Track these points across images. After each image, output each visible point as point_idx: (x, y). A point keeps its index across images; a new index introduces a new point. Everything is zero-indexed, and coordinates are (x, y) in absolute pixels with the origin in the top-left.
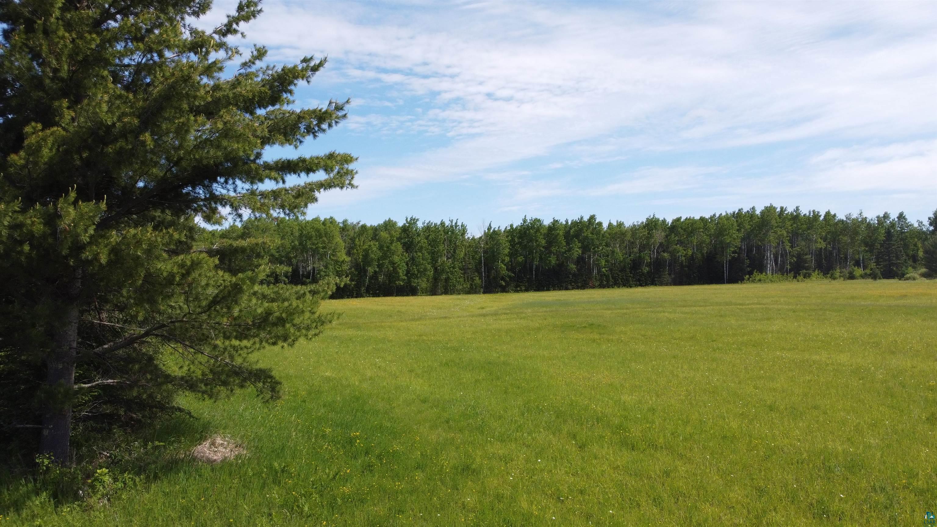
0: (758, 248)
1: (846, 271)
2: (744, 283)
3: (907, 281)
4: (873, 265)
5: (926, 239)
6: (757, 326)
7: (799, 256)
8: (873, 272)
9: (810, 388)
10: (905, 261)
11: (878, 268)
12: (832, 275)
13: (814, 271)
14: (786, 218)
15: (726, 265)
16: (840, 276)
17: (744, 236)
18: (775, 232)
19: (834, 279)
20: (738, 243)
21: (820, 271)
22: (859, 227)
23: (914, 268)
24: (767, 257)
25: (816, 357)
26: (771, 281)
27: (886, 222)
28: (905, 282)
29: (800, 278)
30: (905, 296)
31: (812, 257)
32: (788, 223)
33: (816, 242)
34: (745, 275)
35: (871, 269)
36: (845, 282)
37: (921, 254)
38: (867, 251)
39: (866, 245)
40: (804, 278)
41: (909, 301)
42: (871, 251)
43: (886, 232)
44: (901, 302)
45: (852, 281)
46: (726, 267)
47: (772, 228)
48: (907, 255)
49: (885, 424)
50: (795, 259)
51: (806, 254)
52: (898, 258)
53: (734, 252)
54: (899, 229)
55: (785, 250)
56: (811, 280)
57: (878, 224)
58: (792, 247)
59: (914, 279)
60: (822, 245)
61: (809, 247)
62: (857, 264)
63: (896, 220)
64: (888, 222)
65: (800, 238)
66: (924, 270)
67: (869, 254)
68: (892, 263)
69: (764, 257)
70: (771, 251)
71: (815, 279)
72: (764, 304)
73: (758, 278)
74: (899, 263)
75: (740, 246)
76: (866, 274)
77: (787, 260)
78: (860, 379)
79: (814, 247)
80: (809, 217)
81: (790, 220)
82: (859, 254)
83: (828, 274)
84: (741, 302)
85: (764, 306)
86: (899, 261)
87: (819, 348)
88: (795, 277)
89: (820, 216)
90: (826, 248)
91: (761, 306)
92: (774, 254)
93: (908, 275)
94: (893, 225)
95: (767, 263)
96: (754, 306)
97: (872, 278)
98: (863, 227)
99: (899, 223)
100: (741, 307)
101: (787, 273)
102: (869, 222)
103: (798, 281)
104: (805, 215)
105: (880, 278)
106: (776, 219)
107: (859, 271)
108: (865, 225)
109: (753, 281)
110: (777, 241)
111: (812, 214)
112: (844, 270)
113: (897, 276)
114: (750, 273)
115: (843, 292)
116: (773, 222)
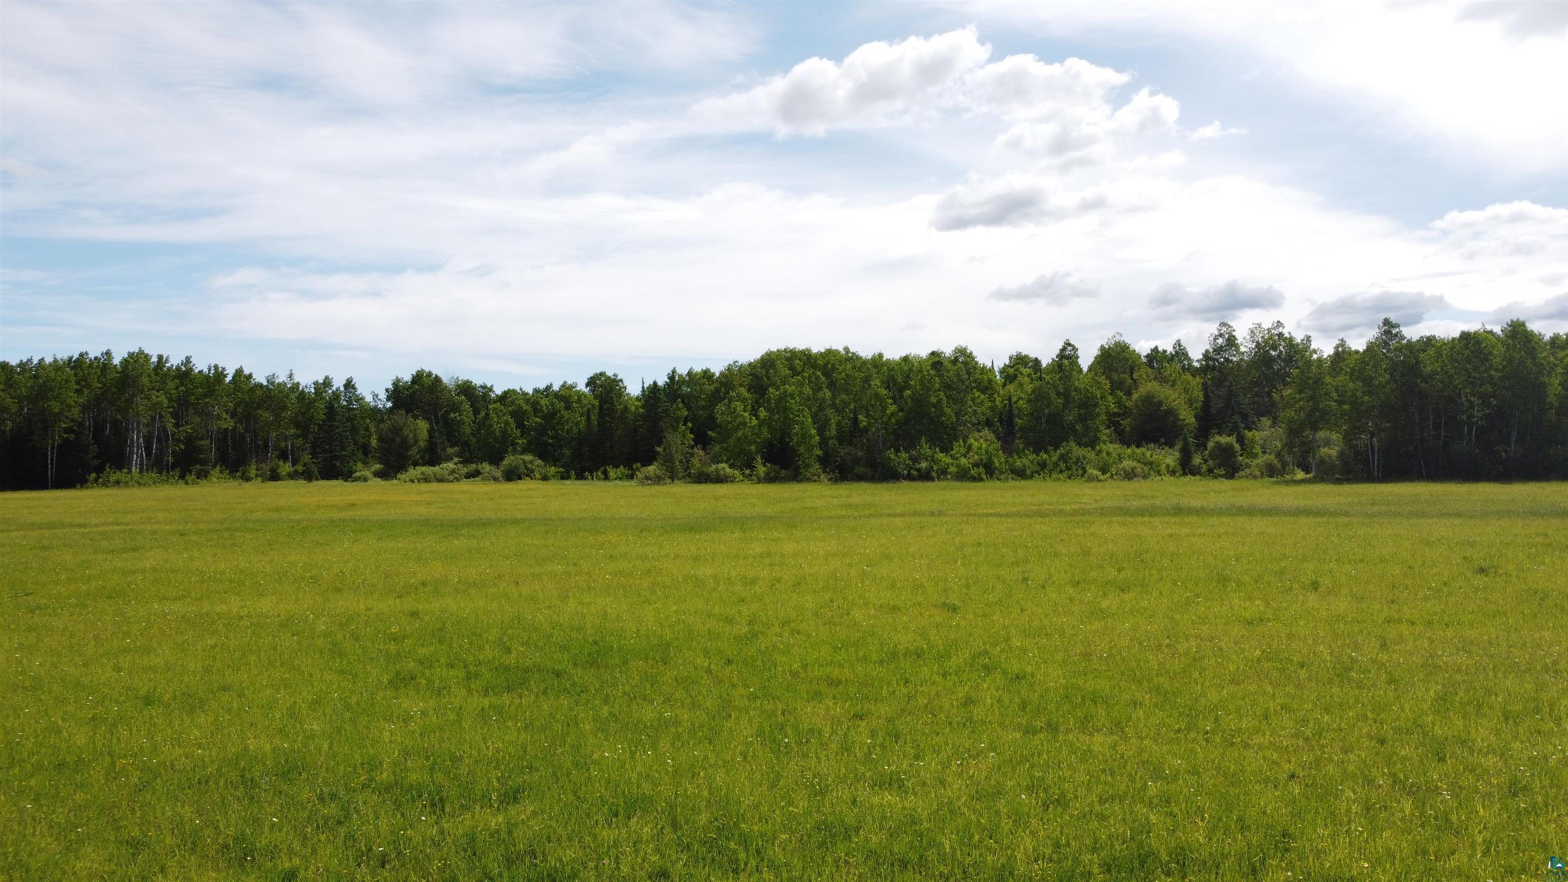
0: (116, 424)
1: (266, 467)
2: (87, 488)
3: (356, 483)
4: (307, 458)
5: (382, 421)
6: (114, 563)
7: (189, 441)
8: (308, 468)
9: (214, 658)
10: (353, 453)
11: (314, 463)
12: (244, 473)
13: (214, 466)
14: (166, 375)
15: (52, 453)
16: (257, 476)
17: (88, 401)
18: (148, 398)
19: (248, 479)
20: (76, 413)
21: (224, 468)
22: (287, 396)
23: (365, 463)
24: (132, 440)
25: (220, 608)
26: (139, 484)
27: (326, 392)
28: (353, 483)
29: (190, 478)
30: (354, 505)
31: (211, 444)
32: (171, 385)
33: (219, 417)
34: (91, 472)
35: (305, 465)
36: (264, 485)
37: (374, 442)
38: (298, 436)
39: (297, 425)
40: (198, 478)
41: (359, 513)
42: (304, 436)
43: (326, 407)
44: (349, 514)
45: (275, 483)
46: (52, 460)
47: (142, 392)
48: (356, 444)
49: (332, 699)
50: (183, 447)
51: (201, 439)
52: (343, 448)
53: (69, 430)
54: (345, 403)
55: (165, 431)
56: (209, 481)
57: (315, 393)
58: (177, 425)
59: (365, 480)
60: (228, 423)
61: (206, 426)
62: (283, 456)
63: (342, 389)
64: (330, 392)
65: (191, 411)
66: (378, 466)
67: (300, 441)
68: (336, 455)
69: (126, 441)
70: (139, 431)
71: (215, 479)
72: (127, 524)
73: (113, 478)
74: (344, 455)
75: (80, 420)
76: (296, 472)
77: (168, 448)
78: (293, 635)
79: (214, 426)
80: (207, 377)
81: (175, 377)
82: (286, 439)
83: (237, 471)
84: (82, 521)
85: (125, 527)
86: (344, 453)
87: (225, 593)
88: (182, 477)
89: (225, 376)
90: (234, 429)
91: (121, 527)
92: (144, 437)
93: (358, 474)
94: (336, 395)
95: (132, 453)
96: (107, 528)
97: (305, 479)
98: (293, 396)
99: (346, 395)
100: (83, 530)
101: (168, 470)
102: (303, 391)
103: (187, 484)
104: (201, 372)
105: (317, 479)
106: (149, 376)
107: (286, 468)
108: (296, 394)
109: (105, 485)
110: (150, 413)
111: (213, 372)
112: (263, 465)
113: (342, 476)
114: (100, 470)
115: (262, 500)
116: (145, 380)
